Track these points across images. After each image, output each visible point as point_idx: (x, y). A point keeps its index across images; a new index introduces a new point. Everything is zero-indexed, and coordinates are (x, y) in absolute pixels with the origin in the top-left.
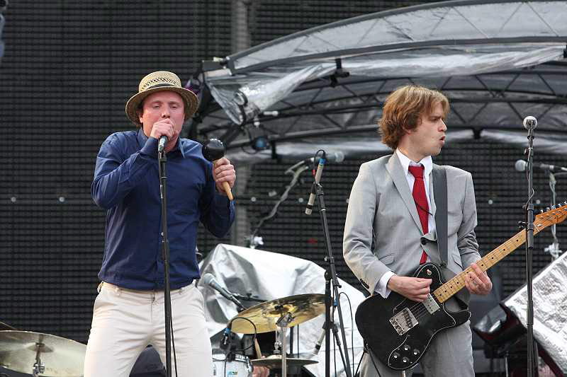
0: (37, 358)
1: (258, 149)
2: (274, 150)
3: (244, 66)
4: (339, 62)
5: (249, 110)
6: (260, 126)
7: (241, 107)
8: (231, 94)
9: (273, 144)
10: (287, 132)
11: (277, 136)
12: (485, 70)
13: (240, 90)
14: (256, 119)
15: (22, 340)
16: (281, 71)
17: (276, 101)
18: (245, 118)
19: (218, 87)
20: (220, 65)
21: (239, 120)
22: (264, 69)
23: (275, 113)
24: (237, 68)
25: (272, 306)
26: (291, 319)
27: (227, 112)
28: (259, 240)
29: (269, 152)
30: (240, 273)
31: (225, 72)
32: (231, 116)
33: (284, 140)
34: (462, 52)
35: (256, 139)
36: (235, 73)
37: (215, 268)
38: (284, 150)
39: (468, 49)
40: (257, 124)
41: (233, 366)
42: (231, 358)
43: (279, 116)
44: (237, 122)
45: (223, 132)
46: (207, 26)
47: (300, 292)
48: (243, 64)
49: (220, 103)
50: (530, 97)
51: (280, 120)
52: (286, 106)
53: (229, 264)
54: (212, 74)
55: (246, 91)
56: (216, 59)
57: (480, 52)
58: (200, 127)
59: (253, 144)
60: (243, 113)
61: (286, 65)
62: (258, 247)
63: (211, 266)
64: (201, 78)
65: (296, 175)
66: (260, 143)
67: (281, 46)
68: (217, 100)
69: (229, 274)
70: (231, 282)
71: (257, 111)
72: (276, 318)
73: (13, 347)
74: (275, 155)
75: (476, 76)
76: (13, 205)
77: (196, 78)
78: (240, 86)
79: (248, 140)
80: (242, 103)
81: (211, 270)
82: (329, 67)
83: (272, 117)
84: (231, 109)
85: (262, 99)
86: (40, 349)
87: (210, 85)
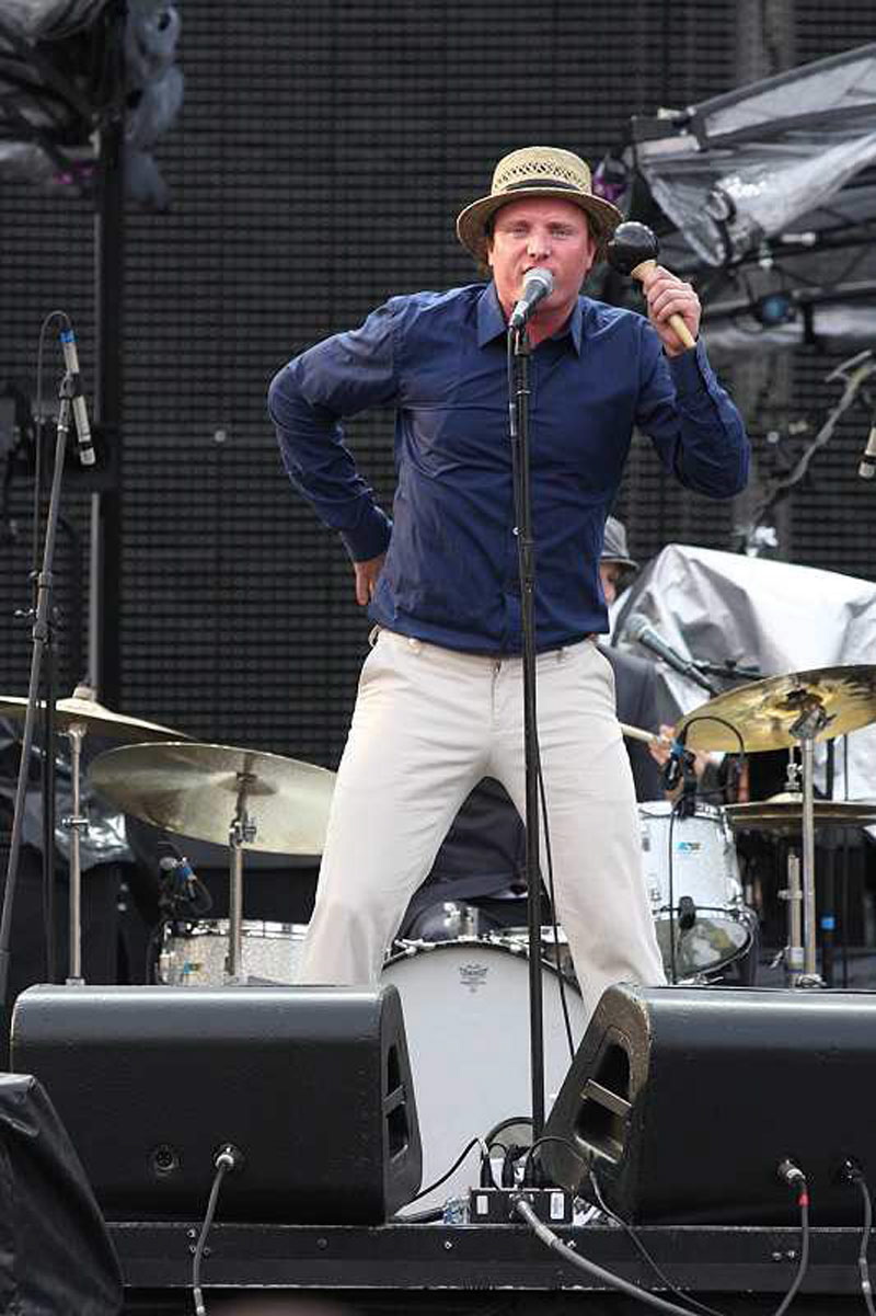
0: (240, 809)
1: (768, 323)
2: (809, 324)
3: (728, 130)
5: (739, 232)
6: (774, 268)
7: (720, 225)
8: (697, 195)
9: (808, 308)
10: (843, 279)
11: (815, 291)
13: (720, 185)
14: (764, 251)
15: (207, 767)
16: (816, 141)
17: (801, 210)
18: (729, 251)
19: (668, 178)
20: (675, 128)
21: (712, 252)
22: (775, 137)
23: (809, 238)
24: (711, 133)
25: (783, 691)
26: (824, 721)
27: (689, 237)
28: (766, 535)
29: (798, 327)
30: (718, 613)
31: (683, 144)
32: (696, 246)
33: (833, 300)
35: (764, 300)
36: (708, 145)
37: (659, 601)
38: (831, 323)
40: (766, 263)
41: (687, 830)
42: (685, 810)
43: (819, 245)
44: (711, 260)
47: (855, 658)
48: (727, 122)
49: (674, 216)
51: (824, 254)
52: (834, 222)
53: (692, 592)
54: (653, 148)
55: (734, 187)
56: (663, 114)
59: (756, 311)
60: (725, 238)
61: (826, 127)
62: (767, 552)
63: (650, 598)
64: (628, 157)
65: (853, 384)
66: (773, 309)
67: (816, 81)
68: (666, 209)
69: (691, 615)
70: (695, 634)
71: (757, 233)
72: (790, 718)
73: (189, 782)
74: (810, 335)
76: (220, 448)
77: (617, 157)
78: (718, 176)
79: (744, 302)
80: (724, 214)
81: (649, 608)
83: (799, 249)
84: (697, 229)
85: (769, 207)
86: (246, 786)
87: (649, 174)
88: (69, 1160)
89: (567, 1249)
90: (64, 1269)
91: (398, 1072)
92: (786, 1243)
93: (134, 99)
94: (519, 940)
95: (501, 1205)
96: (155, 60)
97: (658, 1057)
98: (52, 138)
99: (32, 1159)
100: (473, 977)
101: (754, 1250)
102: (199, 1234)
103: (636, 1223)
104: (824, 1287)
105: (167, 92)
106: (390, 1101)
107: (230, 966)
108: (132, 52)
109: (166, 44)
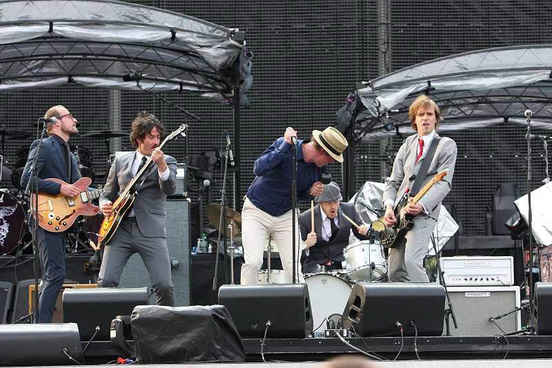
0: (269, 244)
1: (388, 130)
2: (397, 131)
3: (379, 86)
4: (429, 83)
5: (381, 109)
6: (389, 118)
7: (377, 107)
8: (372, 101)
9: (397, 127)
10: (405, 120)
11: (399, 123)
12: (508, 85)
13: (377, 98)
14: (387, 114)
16: (398, 88)
17: (395, 104)
18: (379, 114)
19: (364, 97)
20: (366, 85)
21: (375, 113)
22: (389, 87)
23: (397, 111)
24: (375, 87)
27: (370, 110)
29: (395, 131)
30: (378, 197)
31: (368, 89)
32: (372, 112)
33: (403, 125)
34: (496, 76)
35: (387, 125)
36: (374, 89)
37: (365, 195)
38: (403, 130)
39: (499, 74)
40: (387, 116)
41: (373, 246)
42: (372, 242)
44: (375, 116)
45: (369, 121)
46: (363, 65)
48: (378, 84)
49: (366, 106)
50: (534, 99)
51: (400, 114)
52: (403, 107)
53: (372, 192)
54: (361, 90)
55: (379, 98)
56: (363, 82)
57: (504, 76)
58: (357, 119)
59: (385, 127)
60: (378, 111)
61: (401, 85)
63: (363, 194)
64: (356, 93)
66: (389, 127)
67: (399, 74)
68: (365, 104)
69: (373, 197)
70: (373, 202)
71: (386, 109)
74: (398, 133)
75: (505, 89)
77: (353, 93)
78: (377, 97)
79: (383, 126)
80: (378, 105)
81: (363, 196)
82: (424, 85)
83: (395, 113)
84: (372, 109)
85: (388, 103)
87: (360, 96)
88: (232, 324)
89: (347, 343)
90: (233, 350)
91: (307, 303)
92: (398, 341)
93: (242, 82)
94: (334, 273)
95: (332, 334)
96: (246, 73)
97: (367, 298)
98: (224, 92)
99: (224, 324)
100: (324, 281)
101: (391, 342)
102: (263, 341)
103: (364, 335)
104: (406, 350)
105: (249, 81)
106: (306, 310)
107: (268, 280)
108: (241, 71)
109: (249, 69)
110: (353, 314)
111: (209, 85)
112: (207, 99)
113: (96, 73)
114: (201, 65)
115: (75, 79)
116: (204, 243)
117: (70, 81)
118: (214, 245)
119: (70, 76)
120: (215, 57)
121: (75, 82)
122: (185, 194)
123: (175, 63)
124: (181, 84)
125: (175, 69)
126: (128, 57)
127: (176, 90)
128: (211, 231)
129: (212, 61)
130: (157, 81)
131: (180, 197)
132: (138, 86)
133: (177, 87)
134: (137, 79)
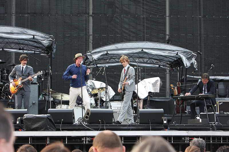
1: (95, 65)
4: (107, 52)
5: (93, 59)
6: (95, 62)
8: (91, 57)
10: (99, 62)
11: (97, 63)
12: (129, 53)
15: (59, 94)
17: (97, 58)
19: (89, 56)
20: (89, 52)
22: (95, 53)
23: (97, 60)
25: (97, 89)
26: (100, 91)
28: (95, 79)
30: (92, 84)
32: (90, 60)
34: (126, 50)
36: (91, 53)
38: (98, 65)
39: (127, 50)
41: (91, 98)
42: (91, 97)
45: (89, 63)
47: (101, 87)
48: (92, 52)
50: (136, 57)
52: (99, 58)
53: (90, 83)
54: (87, 54)
57: (129, 50)
58: (86, 62)
59: (94, 64)
61: (99, 52)
62: (95, 80)
65: (100, 69)
66: (95, 64)
67: (97, 50)
68: (88, 58)
69: (90, 84)
71: (95, 59)
72: (98, 91)
73: (58, 96)
74: (97, 66)
75: (128, 54)
77: (85, 54)
78: (92, 55)
81: (88, 84)
82: (106, 52)
85: (95, 57)
86: (62, 96)
88: (53, 120)
89: (85, 126)
90: (53, 128)
91: (74, 114)
92: (99, 125)
93: (53, 51)
94: (80, 106)
95: (81, 123)
96: (54, 48)
97: (91, 113)
98: (47, 54)
99: (50, 120)
100: (77, 108)
101: (97, 126)
102: (61, 125)
103: (90, 124)
104: (102, 128)
105: (55, 50)
106: (73, 116)
107: (61, 108)
108: (53, 48)
109: (55, 47)
110: (87, 117)
111: (43, 52)
112: (42, 56)
113: (10, 48)
114: (41, 46)
115: (4, 49)
116: (42, 97)
117: (3, 50)
118: (44, 97)
119: (3, 48)
120: (46, 43)
121: (4, 50)
122: (37, 83)
123: (33, 45)
124: (35, 51)
125: (33, 47)
126: (20, 43)
127: (33, 53)
128: (44, 93)
129: (45, 44)
130: (29, 50)
131: (35, 84)
132: (23, 51)
133: (34, 52)
134: (23, 49)
